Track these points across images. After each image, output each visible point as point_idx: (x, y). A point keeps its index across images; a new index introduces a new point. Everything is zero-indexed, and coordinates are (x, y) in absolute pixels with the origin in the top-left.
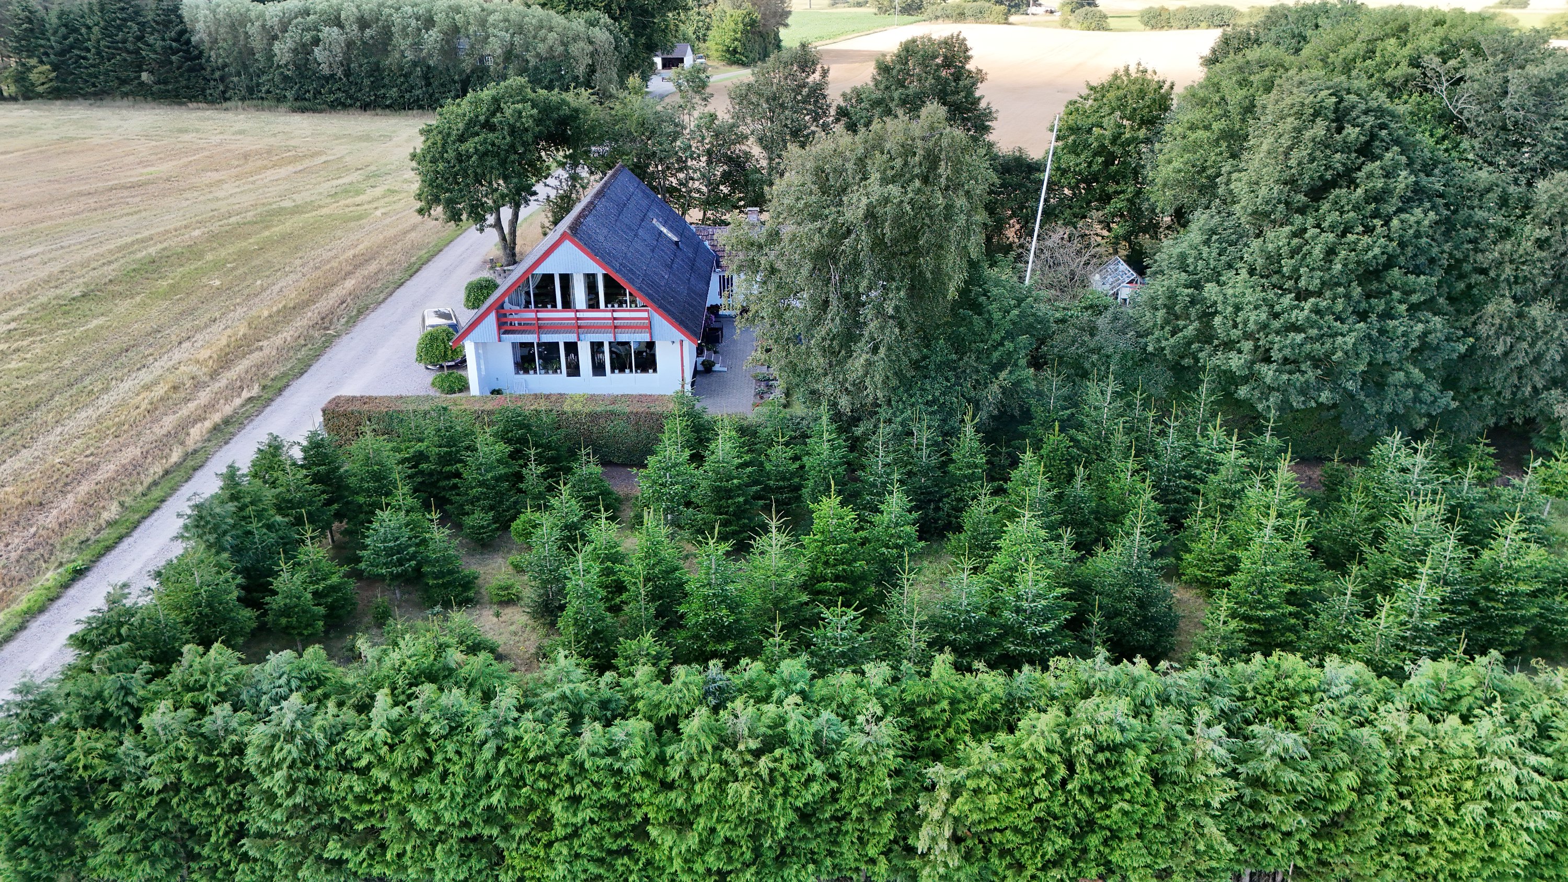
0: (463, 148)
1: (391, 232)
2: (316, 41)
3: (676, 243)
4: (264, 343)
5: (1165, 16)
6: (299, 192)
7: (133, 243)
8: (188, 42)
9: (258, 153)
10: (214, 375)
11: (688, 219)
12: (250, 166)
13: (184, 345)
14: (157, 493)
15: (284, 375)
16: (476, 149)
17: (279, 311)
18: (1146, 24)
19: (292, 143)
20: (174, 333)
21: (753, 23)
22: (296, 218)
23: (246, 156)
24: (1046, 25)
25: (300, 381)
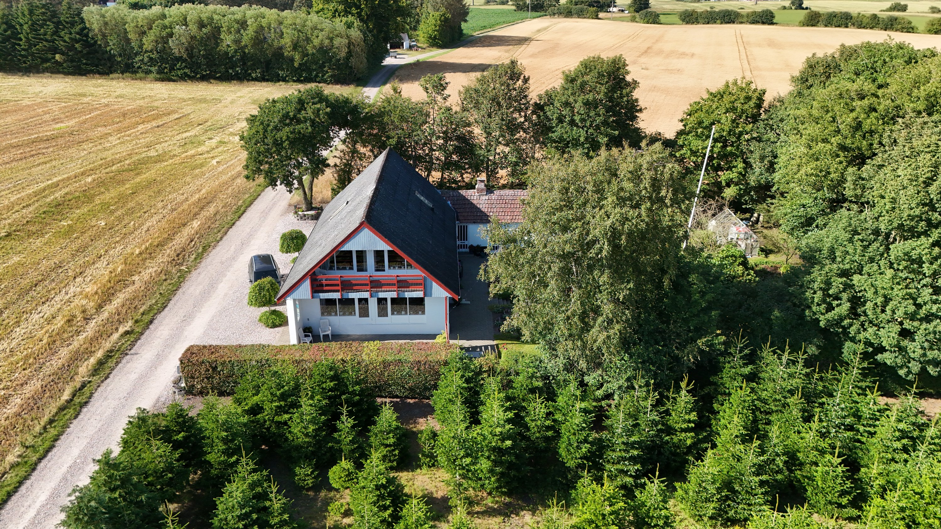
0: (278, 136)
1: (224, 178)
2: (171, 35)
3: (432, 209)
4: (136, 278)
5: (695, 16)
6: (160, 143)
7: (44, 190)
8: (87, 35)
9: (132, 112)
10: (100, 307)
11: (431, 179)
12: (127, 122)
13: (78, 280)
14: (53, 432)
15: (151, 308)
16: (288, 137)
17: (147, 249)
18: (683, 20)
19: (156, 104)
20: (72, 268)
21: (446, 20)
22: (158, 166)
23: (124, 115)
24: (621, 19)
25: (163, 314)
